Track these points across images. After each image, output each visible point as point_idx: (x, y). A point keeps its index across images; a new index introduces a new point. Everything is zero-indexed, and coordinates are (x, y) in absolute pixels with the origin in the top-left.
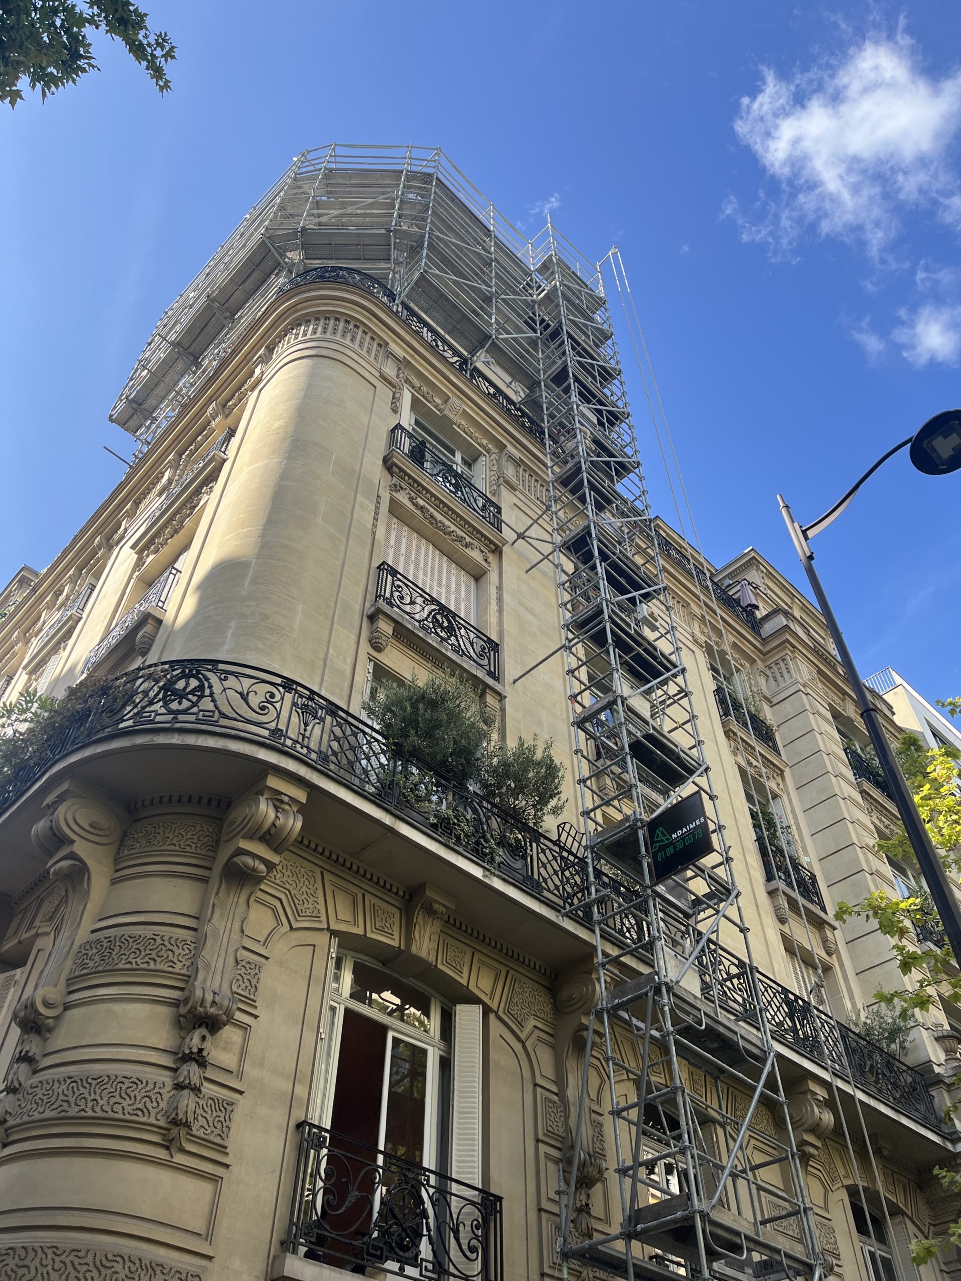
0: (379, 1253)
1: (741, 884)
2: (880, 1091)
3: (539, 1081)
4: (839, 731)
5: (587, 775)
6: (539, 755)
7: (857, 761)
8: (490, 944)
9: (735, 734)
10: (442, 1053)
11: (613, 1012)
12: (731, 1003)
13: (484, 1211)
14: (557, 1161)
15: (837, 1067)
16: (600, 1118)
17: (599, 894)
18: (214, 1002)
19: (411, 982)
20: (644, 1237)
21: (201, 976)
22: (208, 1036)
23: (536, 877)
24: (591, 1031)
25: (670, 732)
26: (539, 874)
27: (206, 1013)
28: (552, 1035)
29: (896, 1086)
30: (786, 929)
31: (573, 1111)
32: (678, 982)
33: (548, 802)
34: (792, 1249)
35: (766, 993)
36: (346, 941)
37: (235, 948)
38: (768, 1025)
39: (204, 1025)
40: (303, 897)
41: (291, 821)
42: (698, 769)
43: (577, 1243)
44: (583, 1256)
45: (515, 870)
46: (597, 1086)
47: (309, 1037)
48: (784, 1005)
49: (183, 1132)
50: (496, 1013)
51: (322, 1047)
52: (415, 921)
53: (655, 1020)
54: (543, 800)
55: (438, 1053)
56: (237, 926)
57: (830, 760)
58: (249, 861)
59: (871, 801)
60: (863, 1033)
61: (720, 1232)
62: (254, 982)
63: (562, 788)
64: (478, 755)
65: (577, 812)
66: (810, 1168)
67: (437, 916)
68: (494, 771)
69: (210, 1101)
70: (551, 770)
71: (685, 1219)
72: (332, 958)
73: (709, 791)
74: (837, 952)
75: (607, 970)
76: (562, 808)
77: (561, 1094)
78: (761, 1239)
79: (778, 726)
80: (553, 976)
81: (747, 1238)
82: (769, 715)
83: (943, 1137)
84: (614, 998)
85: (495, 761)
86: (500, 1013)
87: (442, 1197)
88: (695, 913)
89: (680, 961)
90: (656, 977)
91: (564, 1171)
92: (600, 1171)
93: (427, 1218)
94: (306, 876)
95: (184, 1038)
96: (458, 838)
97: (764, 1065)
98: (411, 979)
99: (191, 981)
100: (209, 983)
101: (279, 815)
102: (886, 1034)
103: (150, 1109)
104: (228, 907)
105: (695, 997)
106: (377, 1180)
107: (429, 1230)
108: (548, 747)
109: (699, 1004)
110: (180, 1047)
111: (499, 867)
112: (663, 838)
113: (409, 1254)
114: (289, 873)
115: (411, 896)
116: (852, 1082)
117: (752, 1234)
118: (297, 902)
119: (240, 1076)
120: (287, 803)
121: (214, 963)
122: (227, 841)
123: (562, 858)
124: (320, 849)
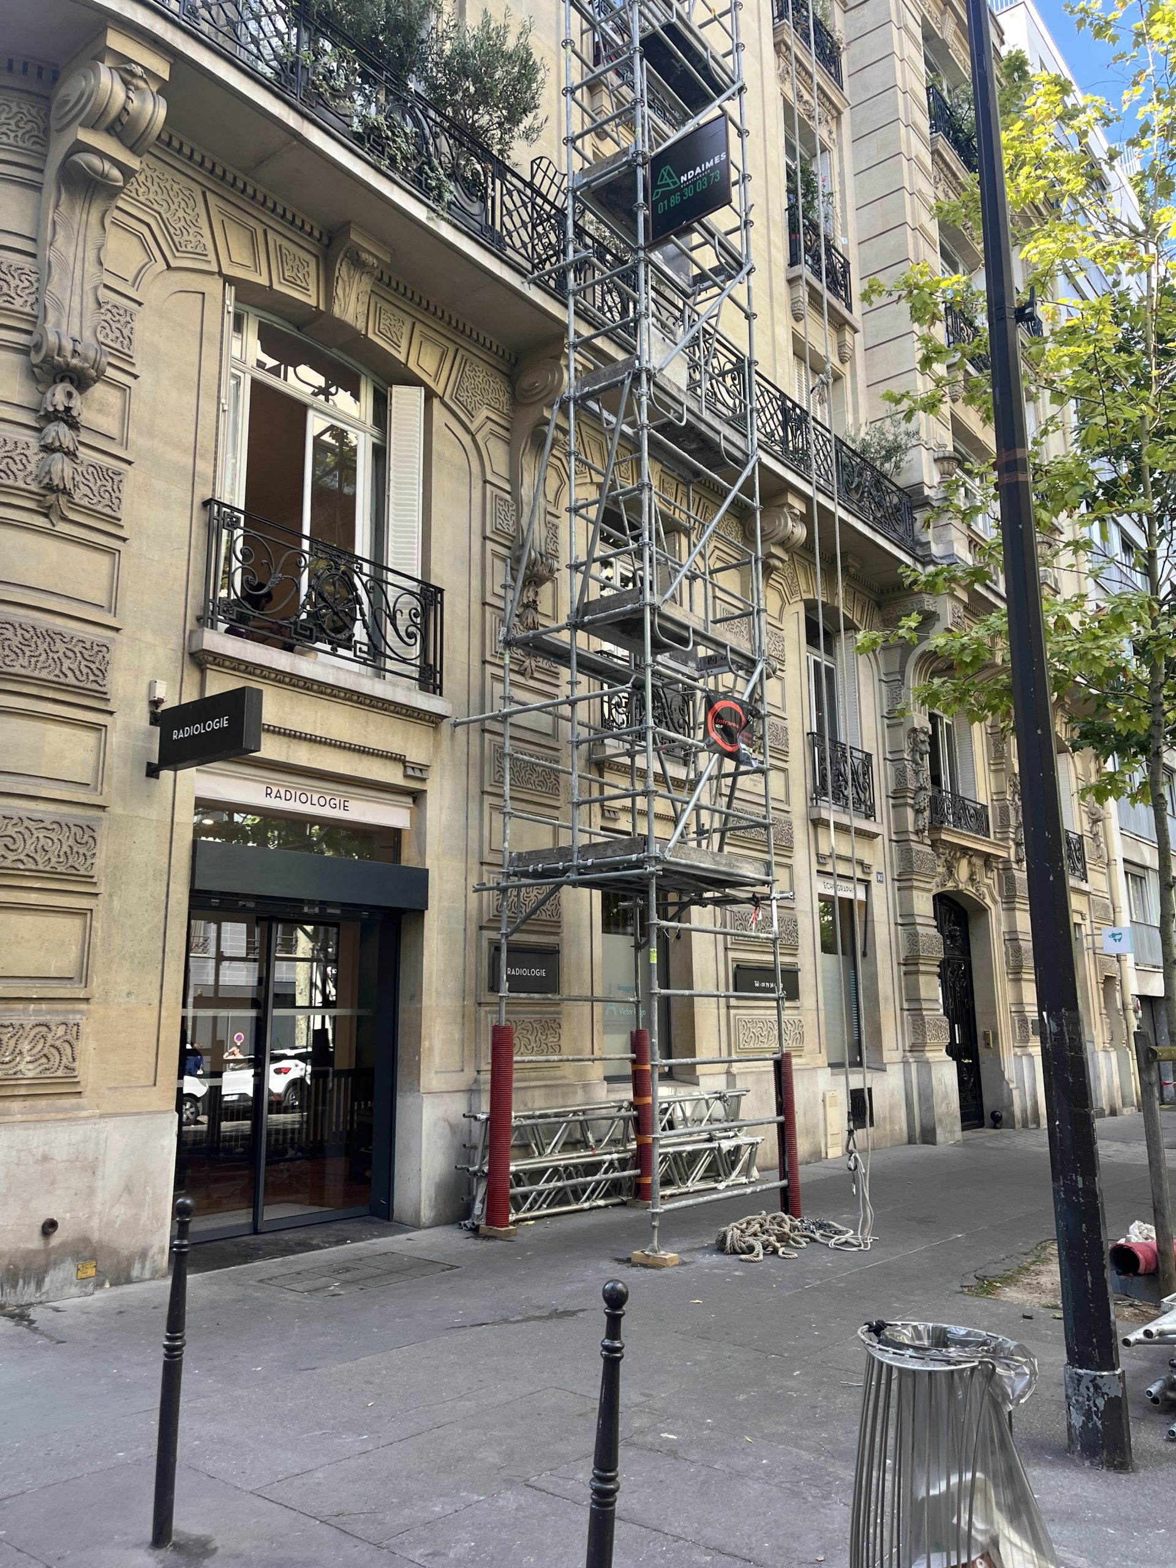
0: (308, 633)
1: (757, 259)
2: (861, 509)
3: (490, 477)
4: (927, 62)
5: (578, 81)
6: (510, 44)
7: (940, 106)
8: (434, 314)
9: (788, 48)
10: (376, 441)
11: (581, 402)
12: (719, 406)
13: (423, 601)
14: (503, 559)
15: (822, 482)
16: (556, 521)
17: (579, 256)
18: (75, 351)
19: (335, 353)
20: (590, 628)
21: (52, 316)
22: (75, 393)
23: (498, 227)
24: (553, 425)
25: (701, 26)
26: (503, 224)
27: (68, 364)
28: (507, 430)
29: (879, 505)
30: (800, 328)
31: (526, 510)
32: (661, 369)
33: (520, 121)
34: (739, 646)
35: (761, 399)
36: (246, 292)
37: (93, 285)
38: (756, 434)
39: (68, 380)
40: (180, 225)
41: (150, 106)
42: (729, 88)
43: (519, 634)
44: (527, 644)
45: (471, 216)
46: (556, 488)
47: (208, 408)
48: (779, 413)
49: (63, 500)
50: (441, 399)
51: (225, 421)
52: (337, 274)
53: (629, 412)
54: (513, 119)
55: (370, 440)
56: (91, 255)
57: (905, 99)
58: (96, 162)
59: (942, 166)
60: (858, 451)
61: (668, 625)
62: (126, 332)
63: (541, 100)
64: (423, 35)
65: (559, 137)
66: (771, 581)
67: (367, 269)
68: (446, 64)
69: (91, 469)
70: (527, 70)
71: (634, 611)
72: (229, 312)
73: (738, 122)
74: (852, 358)
75: (579, 353)
76: (539, 130)
77: (515, 493)
78: (709, 634)
79: (848, 44)
80: (513, 360)
81: (695, 632)
82: (839, 25)
83: (916, 559)
84: (584, 385)
85: (448, 47)
86: (447, 399)
87: (377, 585)
88: (694, 294)
89: (668, 346)
90: (637, 362)
91: (512, 569)
92: (551, 571)
93: (361, 604)
94: (181, 195)
95: (43, 394)
96: (393, 159)
97: (744, 469)
98: (334, 350)
99: (39, 322)
100: (64, 327)
101: (131, 94)
102: (883, 453)
103: (16, 471)
104: (76, 227)
105: (680, 390)
106: (303, 564)
107: (363, 614)
108: (524, 32)
109: (682, 398)
110: (41, 403)
111: (449, 208)
112: (669, 181)
113: (342, 636)
114: (156, 188)
115: (330, 240)
116: (836, 499)
117: (701, 629)
118: (172, 230)
119: (125, 444)
120: (141, 78)
121: (68, 301)
122: (59, 131)
123: (534, 204)
124: (197, 157)
